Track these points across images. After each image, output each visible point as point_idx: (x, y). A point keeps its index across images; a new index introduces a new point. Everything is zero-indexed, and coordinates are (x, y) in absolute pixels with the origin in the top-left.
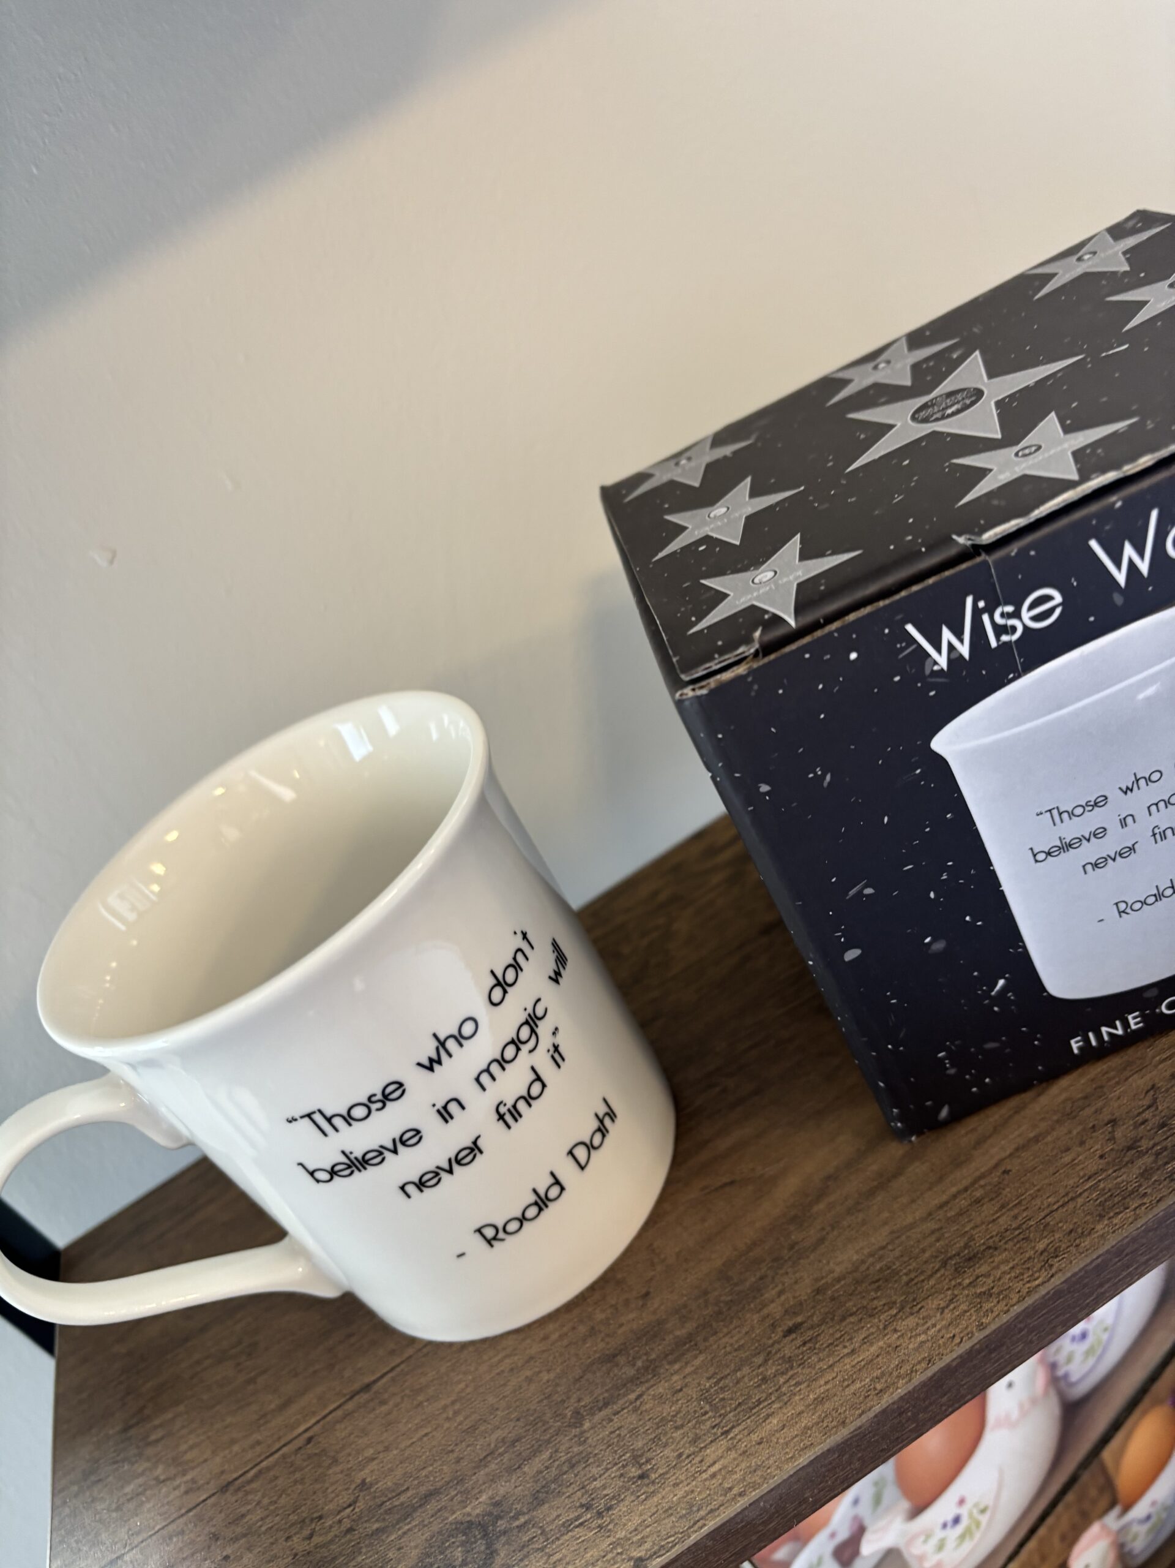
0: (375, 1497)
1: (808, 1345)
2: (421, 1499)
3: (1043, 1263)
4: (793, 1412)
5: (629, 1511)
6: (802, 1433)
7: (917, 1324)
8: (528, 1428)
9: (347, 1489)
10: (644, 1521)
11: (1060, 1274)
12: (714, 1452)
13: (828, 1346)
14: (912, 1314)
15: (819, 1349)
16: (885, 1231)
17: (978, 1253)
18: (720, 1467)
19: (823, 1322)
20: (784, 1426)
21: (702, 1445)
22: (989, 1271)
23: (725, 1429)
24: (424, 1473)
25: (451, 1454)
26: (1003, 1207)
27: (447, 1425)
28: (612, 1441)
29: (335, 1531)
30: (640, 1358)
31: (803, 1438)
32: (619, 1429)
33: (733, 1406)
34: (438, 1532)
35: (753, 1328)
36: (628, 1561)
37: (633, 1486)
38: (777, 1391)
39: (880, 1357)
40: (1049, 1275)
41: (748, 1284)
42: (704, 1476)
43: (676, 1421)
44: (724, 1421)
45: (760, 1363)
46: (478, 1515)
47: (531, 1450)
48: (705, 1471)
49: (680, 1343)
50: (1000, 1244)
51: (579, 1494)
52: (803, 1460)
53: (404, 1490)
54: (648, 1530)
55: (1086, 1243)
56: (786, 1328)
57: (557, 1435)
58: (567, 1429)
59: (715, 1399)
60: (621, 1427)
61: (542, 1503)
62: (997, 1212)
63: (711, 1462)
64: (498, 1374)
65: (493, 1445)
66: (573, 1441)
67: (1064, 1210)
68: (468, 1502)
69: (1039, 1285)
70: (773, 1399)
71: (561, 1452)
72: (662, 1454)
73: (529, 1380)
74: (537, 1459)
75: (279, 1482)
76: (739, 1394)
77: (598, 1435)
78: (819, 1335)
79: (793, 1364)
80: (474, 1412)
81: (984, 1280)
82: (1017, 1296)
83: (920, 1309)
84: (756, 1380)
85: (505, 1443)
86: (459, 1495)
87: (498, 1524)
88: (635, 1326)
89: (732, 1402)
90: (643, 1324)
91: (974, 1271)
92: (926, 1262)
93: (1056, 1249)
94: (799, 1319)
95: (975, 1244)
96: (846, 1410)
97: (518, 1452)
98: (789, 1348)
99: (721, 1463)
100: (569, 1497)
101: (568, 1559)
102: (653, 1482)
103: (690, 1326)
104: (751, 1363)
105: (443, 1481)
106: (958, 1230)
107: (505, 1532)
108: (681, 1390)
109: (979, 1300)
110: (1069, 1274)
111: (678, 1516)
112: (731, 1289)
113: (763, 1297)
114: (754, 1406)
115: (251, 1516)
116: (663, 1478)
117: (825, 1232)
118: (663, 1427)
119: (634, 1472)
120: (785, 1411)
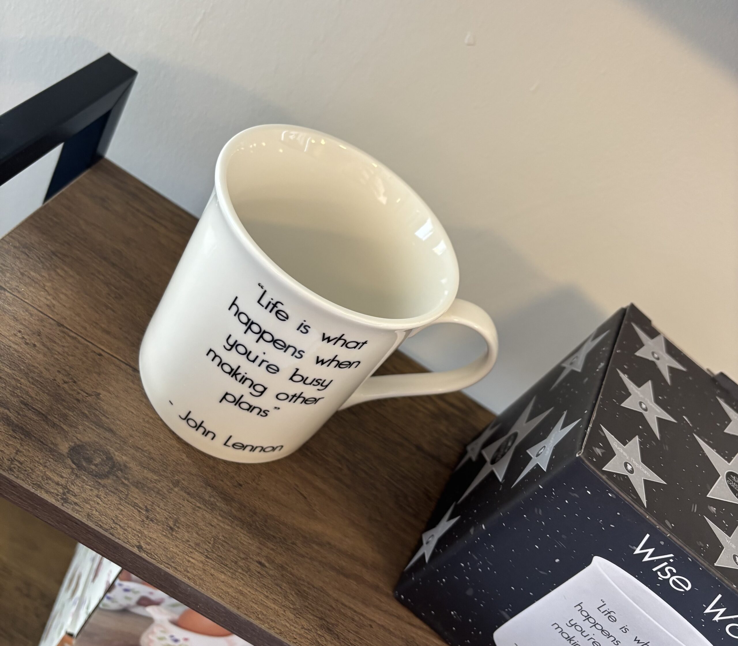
0: (96, 404)
1: (259, 575)
2: (108, 428)
4: (231, 583)
5: (156, 530)
6: (225, 592)
7: (292, 620)
8: (161, 462)
9: (92, 388)
10: (156, 540)
12: (197, 556)
13: (263, 584)
14: (295, 615)
15: (260, 580)
16: (321, 584)
17: (333, 631)
18: (194, 562)
19: (271, 576)
20: (223, 582)
21: (197, 549)
22: (328, 641)
23: (208, 556)
24: (118, 422)
25: (132, 430)
26: (356, 632)
28: (177, 505)
29: (74, 394)
30: (214, 498)
32: (183, 506)
33: (219, 554)
34: (100, 445)
35: (253, 545)
36: (138, 542)
37: (166, 526)
38: (235, 571)
39: (271, 610)
41: (268, 531)
42: (187, 557)
43: (199, 531)
44: (211, 553)
45: (241, 557)
46: (117, 460)
47: (154, 469)
48: (189, 556)
49: (230, 514)
51: (150, 503)
52: (215, 598)
53: (106, 417)
54: (154, 544)
56: (260, 560)
57: (166, 477)
58: (170, 481)
59: (217, 544)
61: (137, 487)
62: (353, 631)
63: (193, 557)
65: (145, 449)
66: (167, 487)
68: (119, 451)
70: (231, 571)
71: (160, 484)
72: (184, 532)
74: (151, 474)
75: (77, 351)
76: (224, 554)
77: (176, 497)
78: (266, 577)
79: (248, 572)
80: (153, 431)
81: (324, 640)
83: (298, 618)
84: (234, 559)
85: (149, 455)
86: (119, 445)
87: (119, 472)
88: (225, 488)
90: (228, 491)
91: (325, 633)
92: (318, 610)
94: (267, 565)
95: (336, 628)
96: (244, 607)
97: (149, 463)
98: (255, 567)
99: (196, 562)
100: (146, 498)
101: (124, 513)
102: (172, 535)
104: (239, 553)
105: (120, 434)
106: (338, 617)
107: (117, 477)
108: (212, 526)
109: (315, 642)
111: (166, 554)
112: (263, 525)
113: (267, 542)
114: (224, 563)
115: (57, 347)
116: (176, 539)
117: (306, 556)
118: (194, 527)
119: (171, 523)
120: (229, 579)
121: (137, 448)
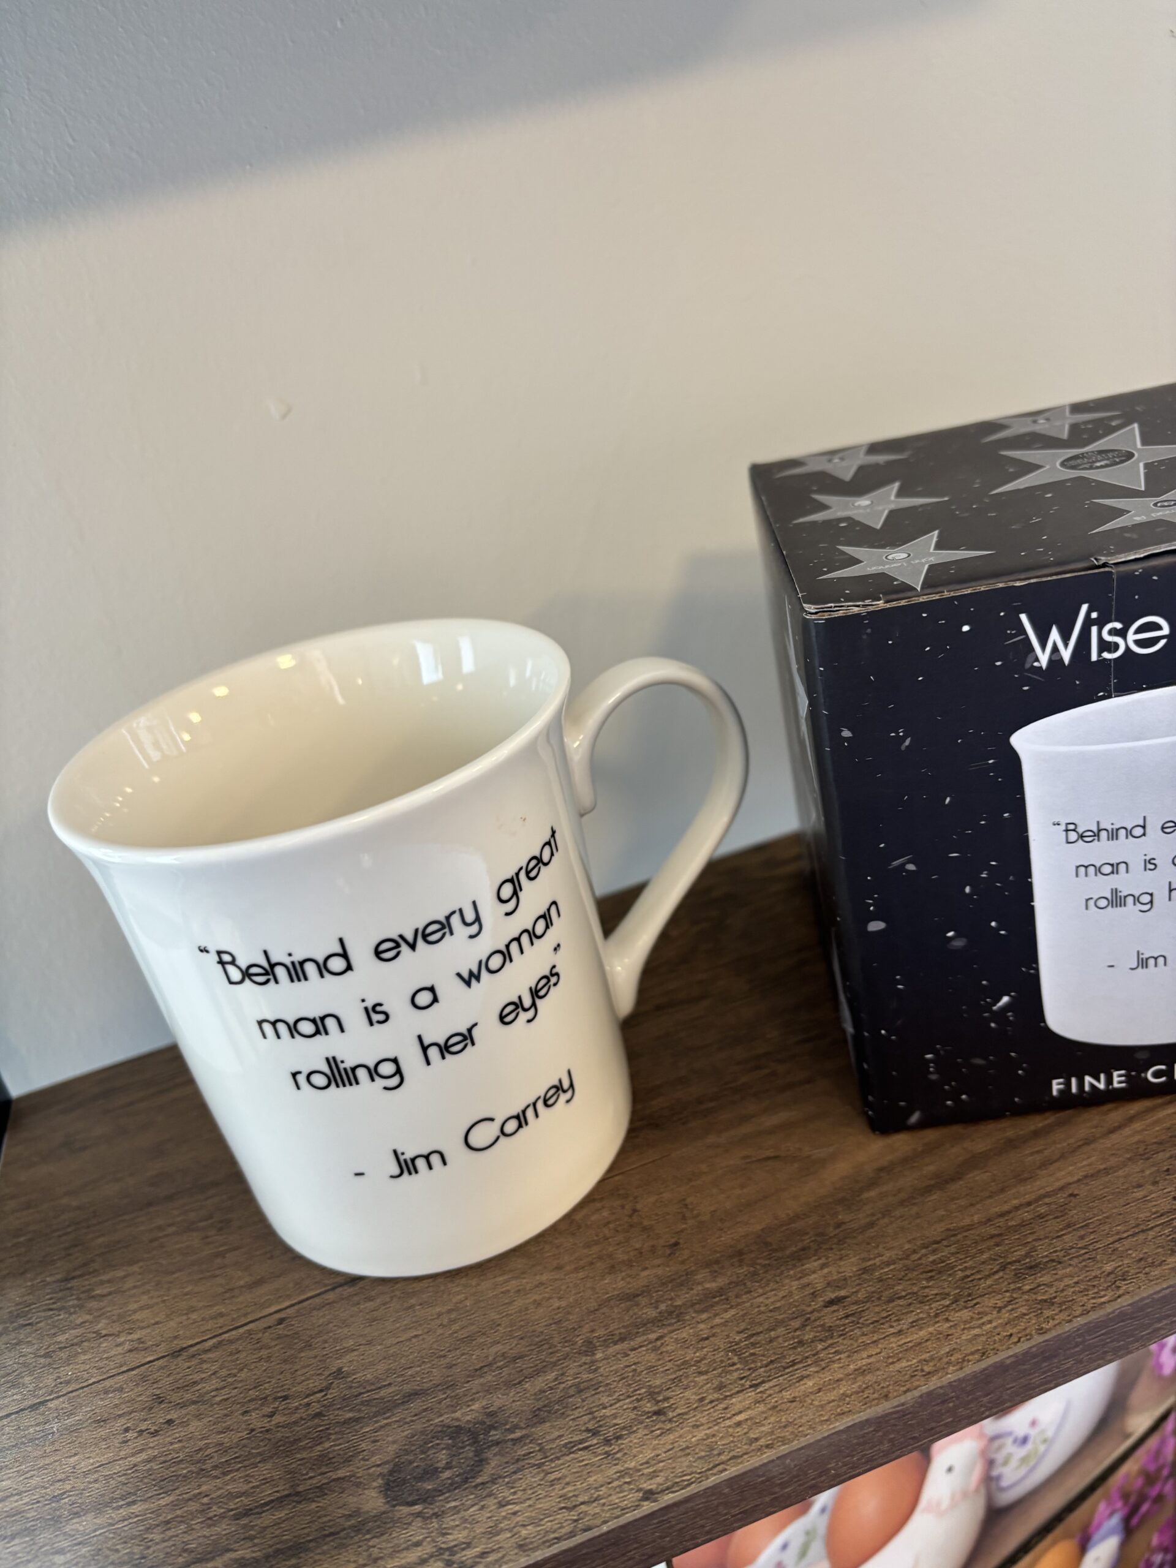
0: (351, 1387)
1: (851, 1319)
2: (404, 1397)
3: (1110, 1284)
4: (831, 1378)
5: (641, 1443)
6: (840, 1399)
7: (972, 1318)
8: (534, 1347)
9: (319, 1375)
10: (658, 1456)
11: (1127, 1296)
12: (740, 1402)
13: (872, 1323)
14: (967, 1307)
15: (861, 1323)
16: (940, 1228)
17: (1040, 1263)
18: (747, 1417)
20: (820, 1390)
21: (728, 1394)
22: (1051, 1282)
23: (754, 1382)
24: (410, 1372)
25: (442, 1359)
26: (1068, 1226)
27: (440, 1331)
28: (626, 1375)
29: (302, 1413)
30: (663, 1302)
31: (841, 1404)
32: (635, 1364)
33: (764, 1362)
34: (421, 1432)
35: (791, 1294)
36: (636, 1492)
37: (647, 1420)
38: (814, 1355)
39: (929, 1343)
40: (1117, 1295)
41: (788, 1252)
42: (728, 1423)
43: (699, 1367)
44: (753, 1375)
45: (797, 1326)
46: (468, 1421)
47: (535, 1369)
48: (729, 1418)
49: (709, 1295)
50: (1066, 1258)
51: (586, 1418)
52: (839, 1425)
53: (385, 1386)
54: (661, 1464)
55: (1156, 1273)
56: (827, 1299)
57: (565, 1359)
58: (576, 1355)
59: (744, 1353)
60: (638, 1363)
61: (543, 1421)
62: (1062, 1230)
63: (737, 1411)
64: (502, 1293)
65: (491, 1358)
66: (582, 1368)
67: (1134, 1239)
68: (458, 1407)
69: (1105, 1303)
70: (810, 1362)
71: (568, 1376)
72: (681, 1395)
73: (538, 1304)
74: (540, 1379)
75: (243, 1355)
76: (771, 1352)
77: (612, 1366)
78: (863, 1311)
79: (833, 1334)
80: (472, 1324)
81: (1046, 1289)
82: (1081, 1309)
83: (976, 1304)
84: (792, 1342)
85: (505, 1359)
86: (448, 1400)
87: (491, 1434)
88: (660, 1271)
89: (764, 1358)
90: (670, 1271)
91: (1035, 1279)
92: (983, 1263)
93: (1123, 1274)
94: (843, 1293)
95: (1038, 1255)
96: (889, 1385)
97: (518, 1369)
98: (830, 1317)
99: (748, 1413)
100: (573, 1419)
101: (567, 1480)
102: (670, 1420)
103: (721, 1282)
104: (788, 1325)
105: (431, 1383)
106: (1018, 1239)
107: (497, 1443)
108: (707, 1339)
109: (1039, 1306)
110: (1137, 1298)
111: (696, 1456)
112: (769, 1255)
113: (804, 1267)
114: (788, 1365)
115: (204, 1385)
116: (681, 1418)
117: (874, 1218)
118: (685, 1370)
119: (649, 1407)
120: (822, 1376)
121: (479, 1372)
